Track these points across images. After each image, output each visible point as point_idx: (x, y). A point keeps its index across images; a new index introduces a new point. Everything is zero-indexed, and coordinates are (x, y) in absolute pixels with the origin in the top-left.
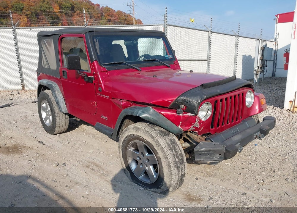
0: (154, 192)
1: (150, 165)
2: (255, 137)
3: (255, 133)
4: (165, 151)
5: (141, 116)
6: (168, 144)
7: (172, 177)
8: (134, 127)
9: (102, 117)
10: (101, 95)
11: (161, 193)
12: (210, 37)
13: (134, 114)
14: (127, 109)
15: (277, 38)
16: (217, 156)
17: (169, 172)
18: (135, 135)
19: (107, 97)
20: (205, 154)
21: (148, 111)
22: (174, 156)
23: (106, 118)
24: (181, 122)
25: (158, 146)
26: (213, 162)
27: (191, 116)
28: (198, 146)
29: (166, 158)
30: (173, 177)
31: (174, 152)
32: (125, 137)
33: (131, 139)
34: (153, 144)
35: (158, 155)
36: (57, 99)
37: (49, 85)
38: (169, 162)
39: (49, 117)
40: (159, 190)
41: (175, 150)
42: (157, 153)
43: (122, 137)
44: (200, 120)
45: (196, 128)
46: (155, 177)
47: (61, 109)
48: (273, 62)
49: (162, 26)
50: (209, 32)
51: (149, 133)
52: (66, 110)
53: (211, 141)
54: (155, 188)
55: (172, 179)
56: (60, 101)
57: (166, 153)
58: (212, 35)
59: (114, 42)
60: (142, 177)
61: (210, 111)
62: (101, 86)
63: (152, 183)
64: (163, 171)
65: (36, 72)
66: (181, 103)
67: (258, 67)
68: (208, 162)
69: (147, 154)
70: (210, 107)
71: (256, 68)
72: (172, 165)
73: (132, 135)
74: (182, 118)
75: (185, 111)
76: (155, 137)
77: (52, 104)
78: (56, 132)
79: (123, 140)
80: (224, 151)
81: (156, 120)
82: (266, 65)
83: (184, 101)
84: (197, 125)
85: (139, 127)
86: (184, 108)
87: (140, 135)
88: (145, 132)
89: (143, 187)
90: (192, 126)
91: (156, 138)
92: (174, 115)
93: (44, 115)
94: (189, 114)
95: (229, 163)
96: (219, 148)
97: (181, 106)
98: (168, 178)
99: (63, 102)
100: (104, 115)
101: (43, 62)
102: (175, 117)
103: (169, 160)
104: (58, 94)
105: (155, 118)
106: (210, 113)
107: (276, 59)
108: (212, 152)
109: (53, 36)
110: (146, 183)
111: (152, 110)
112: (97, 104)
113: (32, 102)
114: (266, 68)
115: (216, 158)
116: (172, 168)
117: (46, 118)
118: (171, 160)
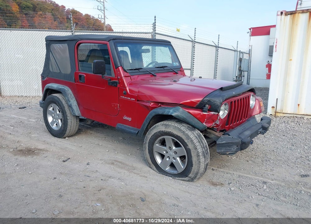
0: (182, 180)
1: (178, 157)
2: (259, 132)
3: (259, 129)
4: (195, 143)
5: (173, 115)
6: (196, 137)
7: (200, 165)
8: (163, 125)
9: (125, 118)
10: (125, 98)
11: (188, 181)
12: (194, 47)
13: (165, 113)
14: (157, 109)
15: (251, 50)
16: (235, 148)
17: (198, 160)
18: (164, 131)
19: (132, 99)
20: (225, 146)
21: (178, 110)
22: (202, 147)
23: (129, 119)
24: (206, 120)
25: (189, 139)
26: (232, 152)
27: (214, 114)
28: (219, 140)
29: (196, 149)
30: (202, 164)
31: (201, 144)
32: (153, 134)
33: (159, 135)
34: (184, 137)
35: (188, 147)
36: (70, 103)
37: (60, 89)
38: (198, 152)
39: (58, 120)
40: (187, 179)
41: (202, 142)
42: (187, 145)
43: (149, 134)
44: (220, 118)
45: (217, 124)
46: (182, 167)
47: (75, 112)
48: (247, 72)
49: (150, 35)
50: (193, 42)
51: (179, 129)
52: (80, 113)
53: (229, 135)
54: (182, 177)
55: (200, 167)
56: (73, 105)
57: (196, 144)
58: (195, 45)
59: (120, 49)
60: (168, 169)
61: (227, 110)
62: (126, 90)
63: (179, 173)
64: (192, 160)
65: (40, 76)
66: (207, 103)
67: (237, 77)
68: (228, 153)
69: (174, 148)
70: (227, 107)
71: (234, 78)
72: (200, 154)
73: (161, 131)
74: (207, 116)
75: (210, 110)
76: (185, 131)
77: (64, 107)
78: (66, 135)
79: (150, 136)
80: (241, 143)
81: (185, 118)
82: (243, 75)
83: (209, 101)
84: (218, 122)
85: (169, 124)
86: (209, 107)
87: (170, 131)
88: (175, 128)
89: (171, 177)
90: (214, 123)
91: (186, 133)
92: (200, 113)
93: (50, 119)
94: (212, 113)
95: (235, 158)
96: (237, 141)
97: (206, 105)
98: (197, 166)
99: (76, 105)
100: (128, 116)
101: (52, 66)
102: (201, 115)
103: (198, 150)
104: (71, 98)
105: (185, 117)
106: (227, 112)
107: (250, 70)
108: (231, 144)
109: (68, 41)
110: (173, 173)
111: (181, 109)
112: (119, 106)
113: (20, 108)
114: (243, 77)
115: (234, 149)
116: (201, 157)
117: (53, 122)
118: (200, 150)
